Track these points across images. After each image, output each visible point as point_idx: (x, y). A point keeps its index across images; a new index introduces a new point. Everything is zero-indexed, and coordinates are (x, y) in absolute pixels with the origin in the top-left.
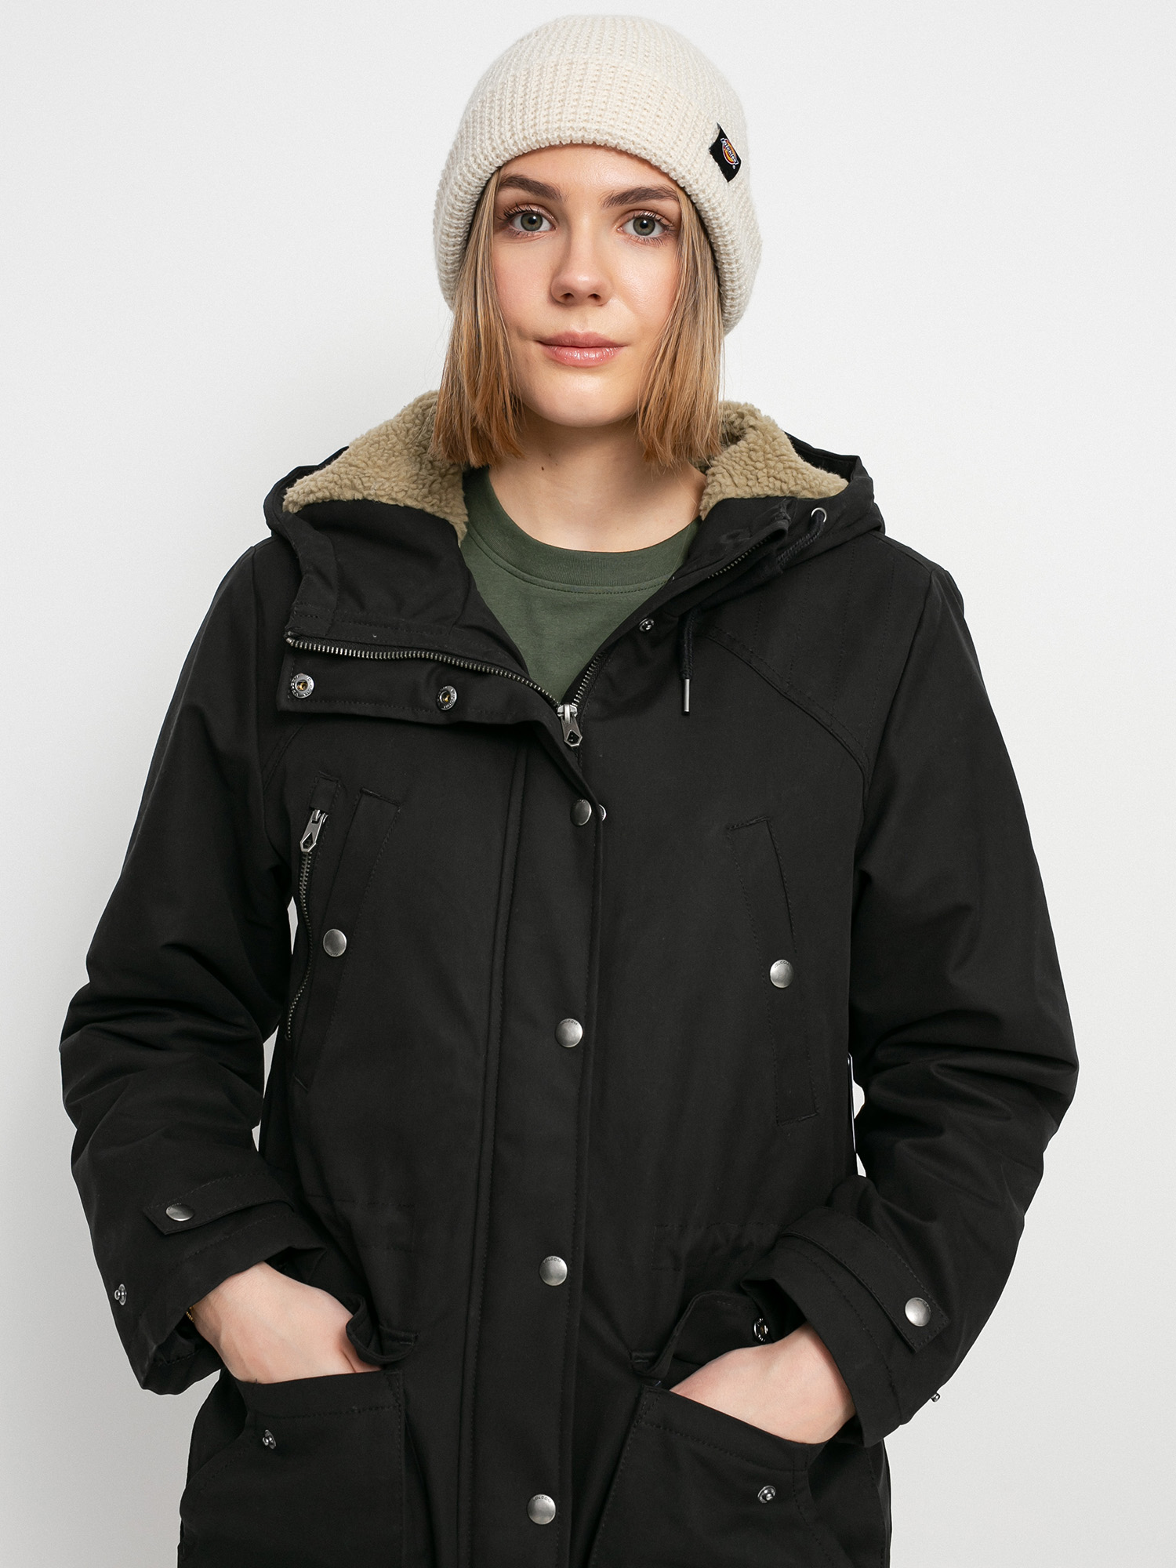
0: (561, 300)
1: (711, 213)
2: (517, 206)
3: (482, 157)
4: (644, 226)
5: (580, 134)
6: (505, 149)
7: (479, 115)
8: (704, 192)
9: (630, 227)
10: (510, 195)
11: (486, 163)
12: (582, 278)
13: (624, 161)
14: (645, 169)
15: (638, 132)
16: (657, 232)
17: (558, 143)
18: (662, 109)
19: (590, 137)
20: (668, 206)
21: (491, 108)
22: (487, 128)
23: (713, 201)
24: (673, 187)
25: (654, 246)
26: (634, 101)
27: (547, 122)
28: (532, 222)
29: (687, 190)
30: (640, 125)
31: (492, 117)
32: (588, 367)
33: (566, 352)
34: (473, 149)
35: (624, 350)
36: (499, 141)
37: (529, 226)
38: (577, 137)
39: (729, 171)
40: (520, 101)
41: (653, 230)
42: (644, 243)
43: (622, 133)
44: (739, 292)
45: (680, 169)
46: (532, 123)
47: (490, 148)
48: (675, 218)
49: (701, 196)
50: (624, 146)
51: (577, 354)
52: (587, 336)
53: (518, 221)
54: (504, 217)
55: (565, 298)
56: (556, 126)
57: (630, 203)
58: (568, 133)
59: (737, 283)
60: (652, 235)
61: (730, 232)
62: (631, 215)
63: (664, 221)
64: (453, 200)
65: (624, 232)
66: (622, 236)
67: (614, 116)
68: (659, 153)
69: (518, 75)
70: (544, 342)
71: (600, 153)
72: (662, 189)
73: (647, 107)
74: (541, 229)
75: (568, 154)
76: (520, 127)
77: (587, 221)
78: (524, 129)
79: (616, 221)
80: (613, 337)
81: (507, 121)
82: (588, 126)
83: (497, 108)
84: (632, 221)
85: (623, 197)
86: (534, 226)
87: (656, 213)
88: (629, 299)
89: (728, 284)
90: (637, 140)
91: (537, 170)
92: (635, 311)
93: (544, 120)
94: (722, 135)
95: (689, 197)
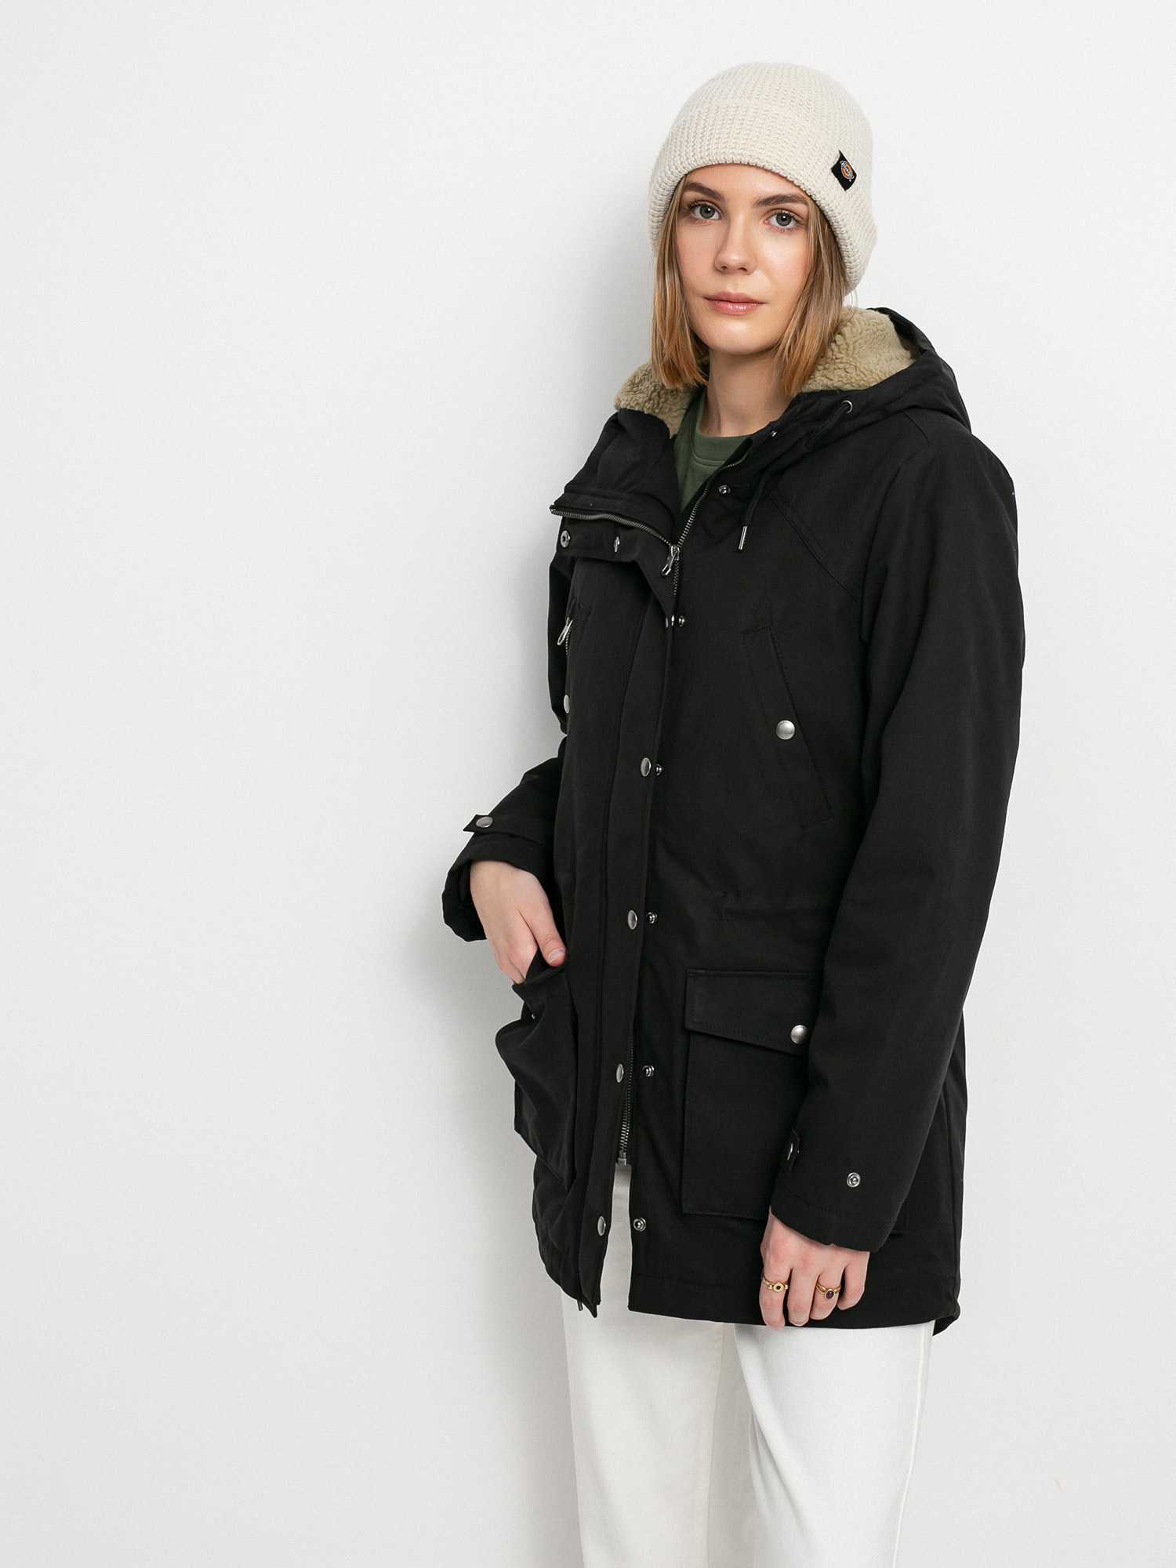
0: (721, 270)
1: (830, 213)
2: (696, 201)
3: (674, 167)
4: (784, 220)
5: (739, 157)
6: (689, 164)
7: (675, 136)
8: (824, 199)
9: (774, 220)
10: (691, 195)
11: (677, 171)
12: (734, 257)
13: (769, 176)
14: (783, 182)
15: (778, 158)
16: (792, 224)
17: (724, 162)
18: (797, 141)
19: (745, 160)
20: (800, 208)
21: (683, 133)
22: (678, 147)
23: (831, 205)
24: (803, 195)
25: (789, 234)
26: (777, 136)
27: (717, 148)
28: (707, 212)
29: (813, 197)
30: (780, 153)
31: (682, 140)
32: (738, 315)
33: (722, 304)
34: (669, 161)
35: (764, 306)
36: (685, 158)
37: (705, 215)
38: (737, 159)
39: (846, 184)
40: (701, 131)
41: (789, 222)
42: (782, 231)
43: (768, 159)
44: (854, 264)
45: (807, 184)
46: (707, 148)
47: (679, 162)
48: (805, 216)
49: (822, 202)
50: (767, 167)
51: (730, 306)
52: (739, 295)
53: (698, 211)
54: (687, 208)
55: (723, 269)
56: (723, 151)
57: (772, 205)
58: (731, 156)
59: (852, 258)
60: (788, 226)
61: (845, 226)
62: (774, 212)
63: (797, 217)
64: (656, 194)
65: (769, 224)
66: (767, 226)
67: (763, 146)
68: (792, 173)
69: (702, 111)
70: (709, 299)
71: (753, 170)
72: (795, 196)
73: (787, 141)
74: (712, 218)
75: (732, 169)
76: (699, 150)
77: (741, 216)
78: (701, 151)
79: (763, 216)
80: (756, 297)
81: (692, 144)
82: (744, 152)
83: (686, 134)
84: (776, 216)
85: (767, 201)
86: (709, 215)
87: (791, 211)
88: (768, 272)
89: (846, 258)
90: (778, 164)
91: (709, 181)
92: (772, 280)
93: (715, 146)
94: (842, 158)
95: (815, 202)
